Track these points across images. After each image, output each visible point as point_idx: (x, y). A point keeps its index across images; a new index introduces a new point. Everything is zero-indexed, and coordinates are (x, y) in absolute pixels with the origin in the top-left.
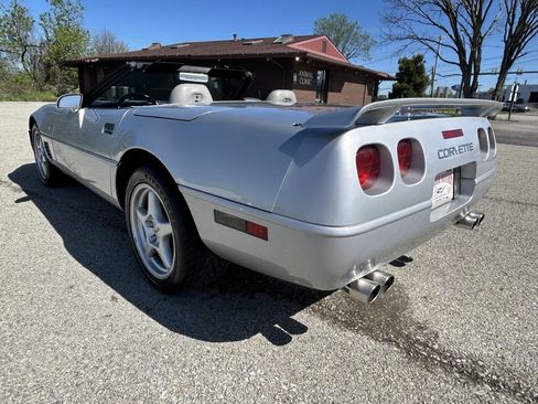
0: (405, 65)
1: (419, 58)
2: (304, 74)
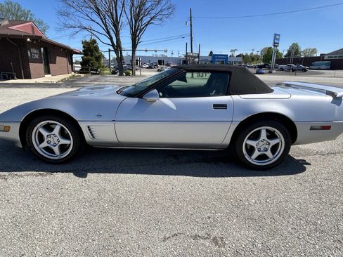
0: (86, 45)
1: (94, 42)
2: (34, 51)
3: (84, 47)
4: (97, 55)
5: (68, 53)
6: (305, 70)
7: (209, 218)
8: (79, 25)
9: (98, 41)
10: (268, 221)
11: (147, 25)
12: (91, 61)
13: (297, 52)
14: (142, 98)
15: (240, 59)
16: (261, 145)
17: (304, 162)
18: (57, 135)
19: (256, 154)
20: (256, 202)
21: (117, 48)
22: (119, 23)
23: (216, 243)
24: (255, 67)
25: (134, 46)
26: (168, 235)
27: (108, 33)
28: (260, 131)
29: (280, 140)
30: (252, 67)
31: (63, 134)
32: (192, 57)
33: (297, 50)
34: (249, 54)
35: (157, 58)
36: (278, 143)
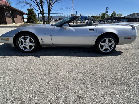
0: (29, 10)
1: (33, 9)
2: (7, 12)
3: (28, 12)
4: (34, 15)
5: (22, 14)
7: (90, 68)
8: (25, 2)
9: (34, 9)
10: (110, 69)
11: (54, 3)
12: (32, 17)
13: (115, 15)
14: (61, 27)
15: (92, 18)
16: (106, 45)
17: (121, 52)
18: (28, 41)
19: (104, 48)
20: (105, 63)
21: (42, 12)
22: (42, 2)
23: (93, 75)
25: (49, 12)
26: (76, 73)
27: (38, 6)
28: (106, 40)
29: (113, 43)
30: (97, 21)
31: (31, 41)
33: (115, 14)
34: (96, 16)
35: (58, 17)
36: (112, 44)
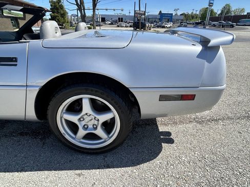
0: (52, 4)
6: (232, 26)
13: (229, 11)
15: (182, 17)
16: (87, 121)
19: (81, 133)
21: (81, 7)
24: (193, 24)
25: (95, 5)
30: (190, 24)
32: (139, 14)
33: (229, 9)
34: (190, 13)
35: (117, 16)
